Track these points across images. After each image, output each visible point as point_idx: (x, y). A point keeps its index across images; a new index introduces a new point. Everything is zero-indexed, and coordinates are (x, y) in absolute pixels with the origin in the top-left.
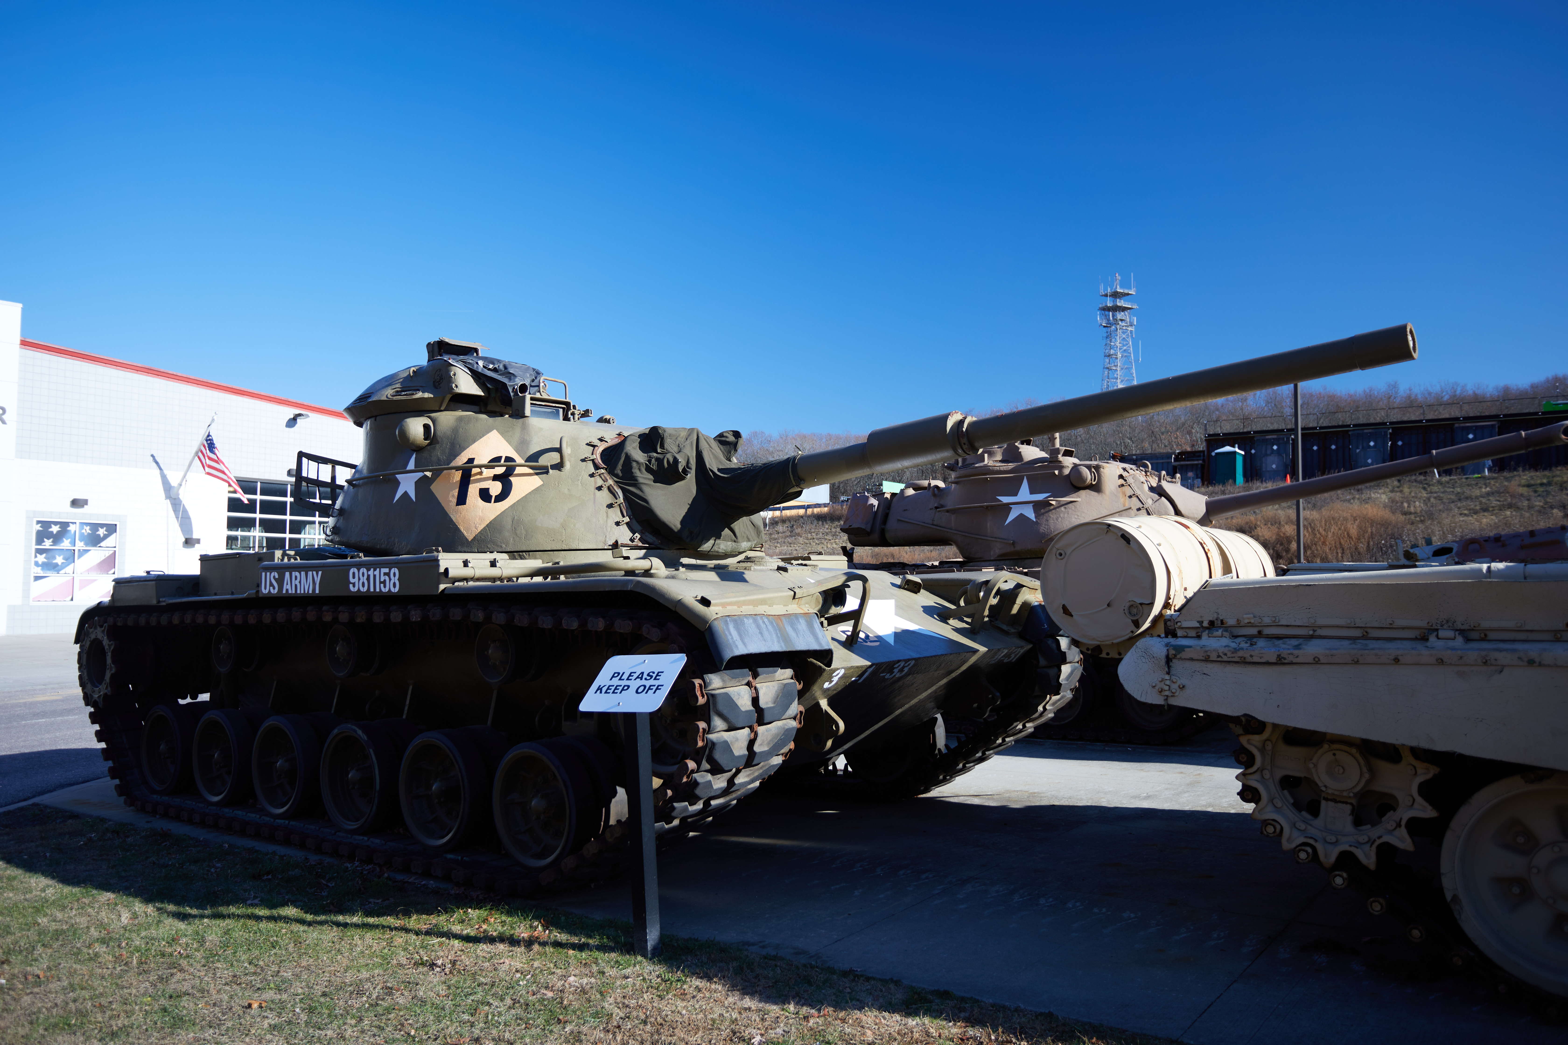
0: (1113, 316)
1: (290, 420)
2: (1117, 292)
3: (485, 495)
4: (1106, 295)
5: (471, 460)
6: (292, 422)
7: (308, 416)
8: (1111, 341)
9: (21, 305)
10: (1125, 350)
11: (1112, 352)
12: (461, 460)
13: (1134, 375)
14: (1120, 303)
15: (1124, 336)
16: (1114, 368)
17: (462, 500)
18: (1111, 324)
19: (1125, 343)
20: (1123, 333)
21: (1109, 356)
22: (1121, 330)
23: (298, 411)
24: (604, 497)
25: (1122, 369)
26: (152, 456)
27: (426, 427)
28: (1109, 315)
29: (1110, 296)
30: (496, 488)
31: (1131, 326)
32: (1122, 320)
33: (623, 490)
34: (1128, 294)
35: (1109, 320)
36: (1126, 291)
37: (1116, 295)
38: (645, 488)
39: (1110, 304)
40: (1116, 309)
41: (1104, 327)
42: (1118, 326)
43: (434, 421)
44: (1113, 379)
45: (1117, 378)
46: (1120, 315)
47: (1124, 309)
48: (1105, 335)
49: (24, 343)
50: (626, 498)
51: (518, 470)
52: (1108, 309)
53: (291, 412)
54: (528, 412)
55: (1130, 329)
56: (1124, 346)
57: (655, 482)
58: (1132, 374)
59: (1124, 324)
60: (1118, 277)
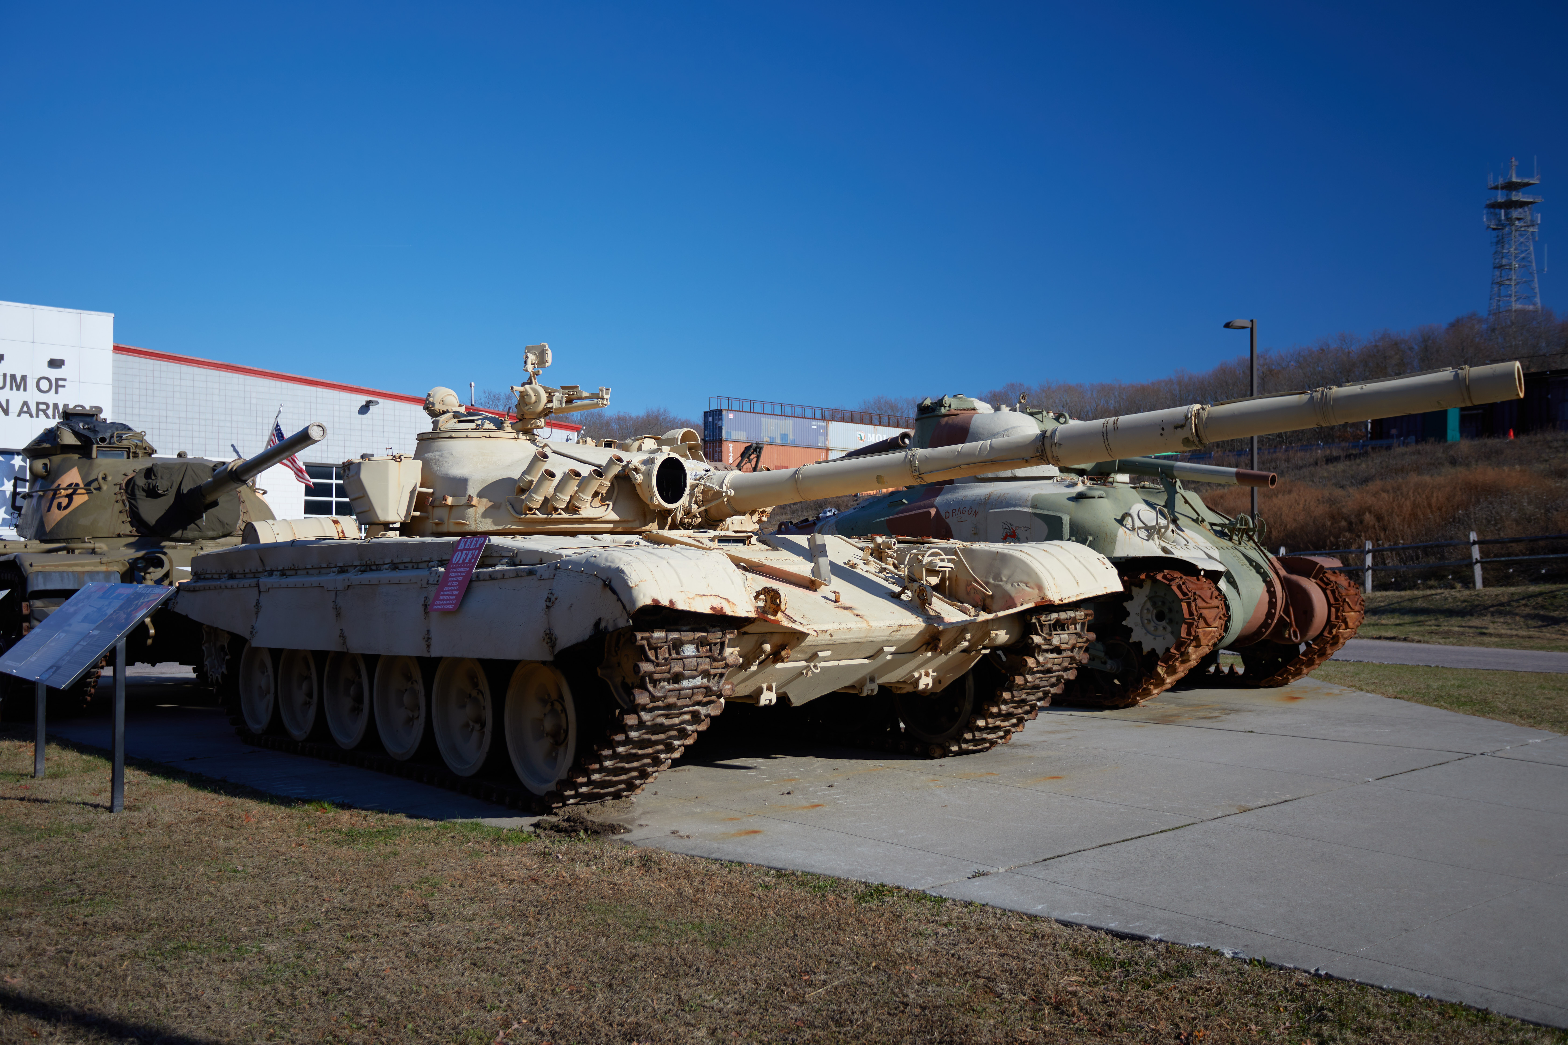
0: (1506, 215)
1: (362, 407)
2: (1513, 183)
3: (59, 506)
4: (1496, 188)
5: (59, 485)
6: (364, 409)
7: (377, 403)
8: (1503, 247)
9: (113, 315)
10: (1523, 258)
11: (1505, 261)
12: (55, 486)
13: (1537, 290)
14: (1517, 196)
15: (1522, 240)
16: (1508, 282)
17: (49, 510)
18: (1504, 226)
19: (1523, 249)
20: (1521, 235)
21: (1500, 267)
22: (1517, 233)
23: (369, 398)
24: (119, 506)
25: (1518, 283)
26: (233, 446)
27: (45, 464)
28: (1500, 214)
29: (1502, 188)
30: (65, 501)
31: (1533, 225)
32: (1519, 219)
33: (130, 503)
34: (1528, 184)
35: (1500, 220)
36: (1526, 180)
37: (1510, 186)
38: (139, 501)
39: (1501, 198)
40: (1510, 205)
41: (1494, 229)
42: (1513, 228)
43: (50, 461)
44: (1506, 296)
45: (1510, 296)
46: (1515, 213)
47: (1522, 204)
48: (1495, 240)
49: (117, 349)
50: (130, 507)
51: (79, 491)
52: (1500, 206)
53: (362, 399)
54: (94, 455)
55: (1531, 229)
56: (1522, 252)
57: (147, 496)
58: (1533, 289)
59: (1522, 224)
60: (1515, 162)
